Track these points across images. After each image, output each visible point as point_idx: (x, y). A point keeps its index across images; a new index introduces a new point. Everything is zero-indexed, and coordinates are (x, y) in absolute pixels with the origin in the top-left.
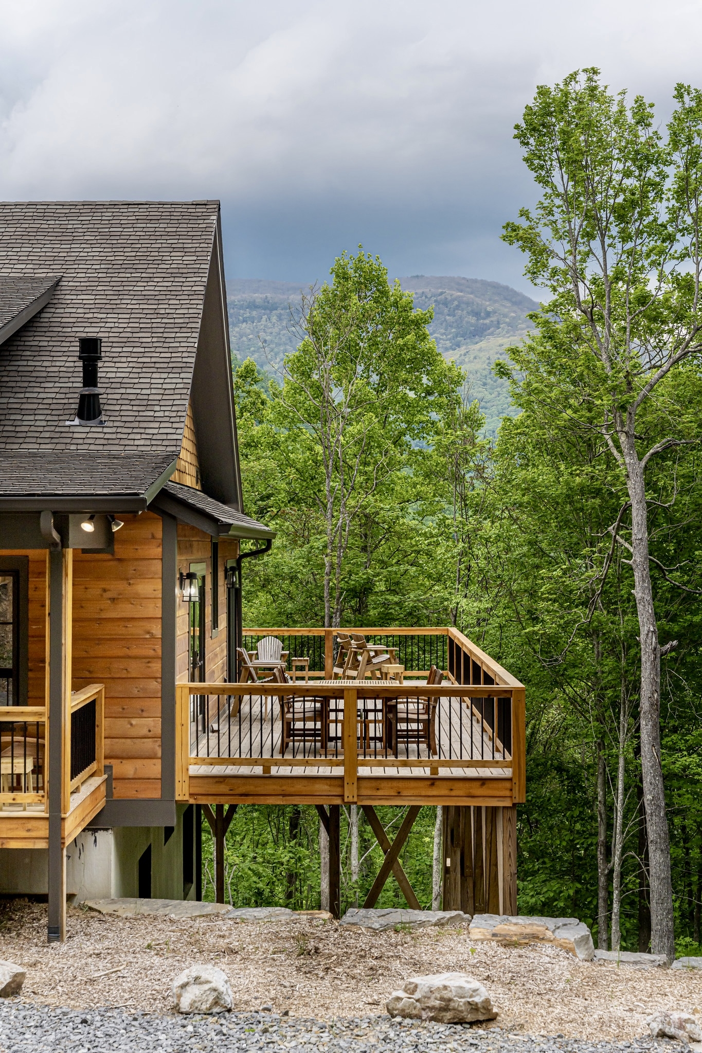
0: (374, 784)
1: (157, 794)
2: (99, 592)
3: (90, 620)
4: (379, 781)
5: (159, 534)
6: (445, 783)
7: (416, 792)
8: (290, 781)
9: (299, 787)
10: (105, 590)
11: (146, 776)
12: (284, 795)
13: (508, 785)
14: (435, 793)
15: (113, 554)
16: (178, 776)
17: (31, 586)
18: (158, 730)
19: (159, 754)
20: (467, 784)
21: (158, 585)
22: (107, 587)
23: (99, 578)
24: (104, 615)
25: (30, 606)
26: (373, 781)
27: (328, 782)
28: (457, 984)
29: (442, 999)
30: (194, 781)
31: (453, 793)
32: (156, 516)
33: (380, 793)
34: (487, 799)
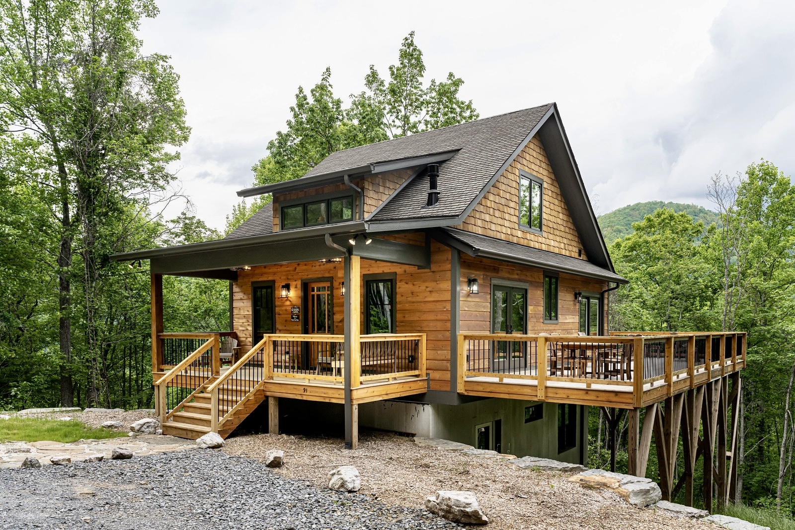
0: (555, 390)
1: (448, 389)
2: (424, 288)
3: (420, 302)
4: (557, 389)
5: (450, 257)
6: (594, 392)
7: (578, 397)
8: (512, 386)
9: (516, 390)
10: (427, 287)
11: (444, 379)
12: (509, 394)
13: (631, 396)
14: (588, 398)
15: (430, 269)
16: (459, 380)
17: (397, 286)
18: (449, 357)
19: (449, 369)
20: (607, 394)
21: (449, 283)
22: (427, 285)
23: (424, 281)
24: (427, 299)
25: (397, 296)
26: (554, 389)
27: (531, 388)
28: (456, 498)
29: (447, 505)
30: (467, 383)
31: (599, 399)
32: (448, 248)
33: (557, 396)
34: (618, 404)
